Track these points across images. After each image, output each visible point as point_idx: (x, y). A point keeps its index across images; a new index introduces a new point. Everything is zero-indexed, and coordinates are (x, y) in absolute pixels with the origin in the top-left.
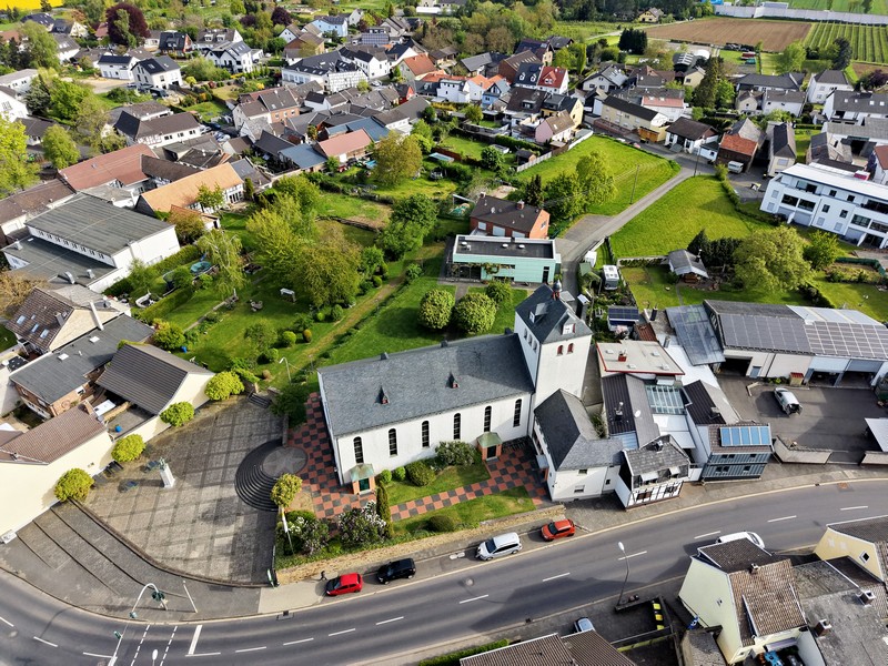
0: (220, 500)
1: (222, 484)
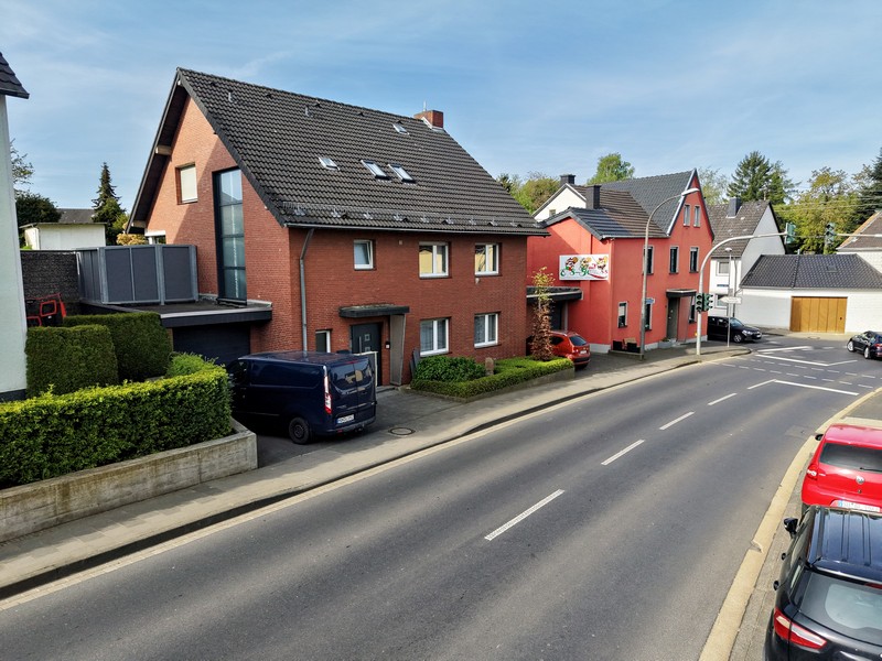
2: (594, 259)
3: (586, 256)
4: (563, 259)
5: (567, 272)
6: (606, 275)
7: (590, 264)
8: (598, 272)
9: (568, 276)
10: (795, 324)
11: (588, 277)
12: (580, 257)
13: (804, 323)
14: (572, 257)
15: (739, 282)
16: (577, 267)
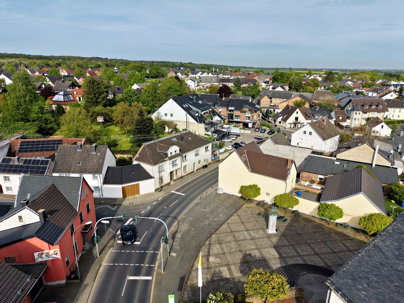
0: (265, 260)
1: (281, 257)
2: (51, 252)
3: (47, 251)
4: (36, 255)
5: (40, 258)
6: (59, 256)
7: (50, 254)
8: (55, 256)
9: (40, 260)
10: (124, 196)
11: (50, 259)
12: (44, 252)
13: (127, 195)
14: (40, 252)
15: (102, 183)
16: (44, 256)
